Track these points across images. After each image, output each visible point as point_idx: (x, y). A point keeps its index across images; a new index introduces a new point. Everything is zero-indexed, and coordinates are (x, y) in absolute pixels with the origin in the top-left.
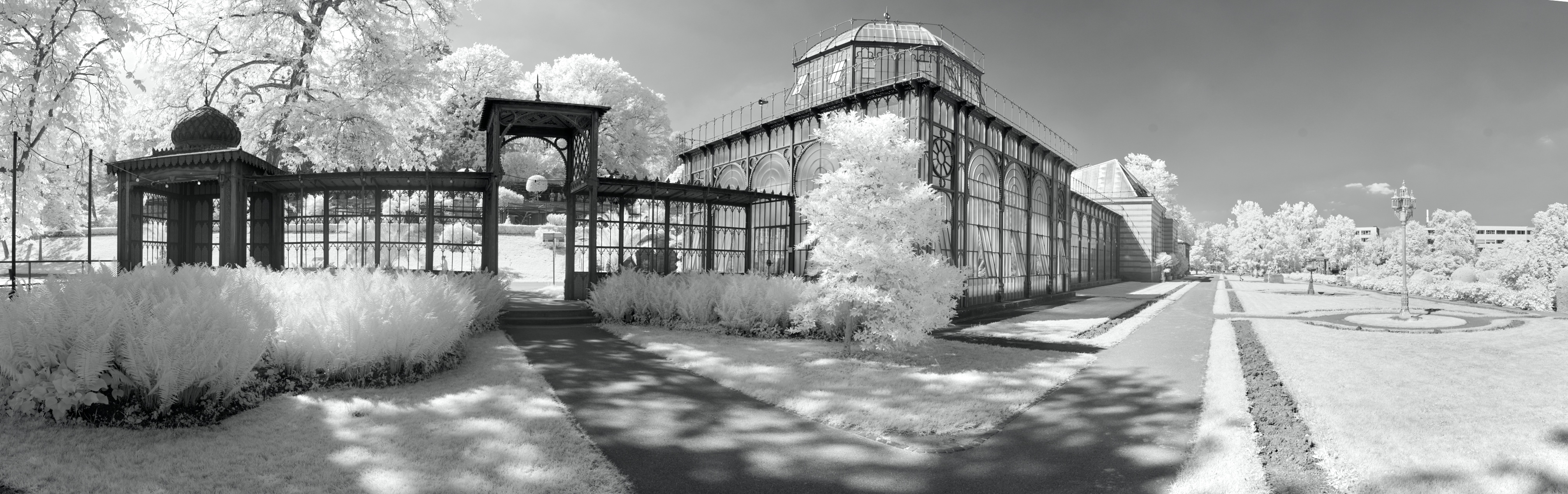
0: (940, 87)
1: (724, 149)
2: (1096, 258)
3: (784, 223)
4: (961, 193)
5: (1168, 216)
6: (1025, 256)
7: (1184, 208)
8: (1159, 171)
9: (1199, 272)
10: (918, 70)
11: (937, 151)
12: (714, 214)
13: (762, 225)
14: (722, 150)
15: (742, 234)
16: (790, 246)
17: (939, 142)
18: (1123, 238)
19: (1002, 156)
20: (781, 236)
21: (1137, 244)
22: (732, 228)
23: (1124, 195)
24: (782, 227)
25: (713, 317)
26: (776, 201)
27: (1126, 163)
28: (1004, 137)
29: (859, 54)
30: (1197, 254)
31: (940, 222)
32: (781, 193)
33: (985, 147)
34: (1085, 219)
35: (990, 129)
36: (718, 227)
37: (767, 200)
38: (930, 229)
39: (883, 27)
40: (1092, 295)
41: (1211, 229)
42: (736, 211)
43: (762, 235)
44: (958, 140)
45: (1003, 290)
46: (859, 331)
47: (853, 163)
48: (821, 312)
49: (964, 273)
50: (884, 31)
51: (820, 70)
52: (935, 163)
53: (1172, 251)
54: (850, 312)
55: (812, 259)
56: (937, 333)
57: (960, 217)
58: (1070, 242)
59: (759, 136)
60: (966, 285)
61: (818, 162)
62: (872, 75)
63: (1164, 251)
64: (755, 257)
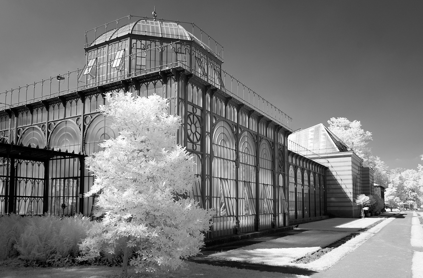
0: (192, 74)
1: (27, 113)
2: (308, 201)
3: (76, 175)
4: (208, 154)
5: (365, 165)
6: (255, 200)
7: (378, 158)
8: (355, 130)
9: (393, 210)
10: (177, 60)
11: (190, 124)
12: (17, 167)
13: (58, 177)
14: (25, 114)
15: (41, 183)
16: (80, 193)
17: (191, 117)
18: (329, 184)
19: (237, 126)
20: (73, 185)
21: (341, 188)
22: (32, 178)
23: (329, 151)
24: (74, 178)
25: (12, 252)
26: (69, 158)
27: (329, 125)
28: (238, 112)
29: (135, 45)
30: (391, 195)
31: (193, 176)
32: (73, 152)
33: (225, 119)
34: (299, 171)
35: (228, 106)
36: (20, 178)
37: (62, 157)
38: (186, 182)
39: (152, 23)
40: (306, 229)
41: (403, 174)
42: (36, 164)
43: (58, 184)
44: (205, 115)
45: (239, 225)
46: (134, 258)
47: (129, 133)
48: (104, 244)
49: (210, 214)
50: (153, 27)
51: (105, 56)
52: (189, 132)
53: (369, 193)
54: (127, 244)
55: (98, 204)
56: (190, 259)
57: (207, 172)
58: (288, 188)
59: (56, 106)
60: (212, 222)
61: (103, 130)
62: (144, 63)
63: (363, 193)
64: (53, 203)
